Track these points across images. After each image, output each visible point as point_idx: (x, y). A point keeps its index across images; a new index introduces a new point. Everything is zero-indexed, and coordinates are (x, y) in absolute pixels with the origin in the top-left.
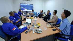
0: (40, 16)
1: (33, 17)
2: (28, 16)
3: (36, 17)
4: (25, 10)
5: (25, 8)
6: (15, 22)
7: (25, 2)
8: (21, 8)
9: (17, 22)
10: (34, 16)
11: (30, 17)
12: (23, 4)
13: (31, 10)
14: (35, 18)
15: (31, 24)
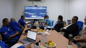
0: (59, 27)
1: (43, 29)
2: (35, 27)
3: (50, 29)
4: (32, 16)
5: (32, 14)
6: (9, 37)
7: (33, 4)
8: (25, 13)
9: (11, 36)
10: (45, 28)
11: (38, 28)
12: (29, 7)
13: (42, 17)
14: (48, 30)
15: (35, 41)
